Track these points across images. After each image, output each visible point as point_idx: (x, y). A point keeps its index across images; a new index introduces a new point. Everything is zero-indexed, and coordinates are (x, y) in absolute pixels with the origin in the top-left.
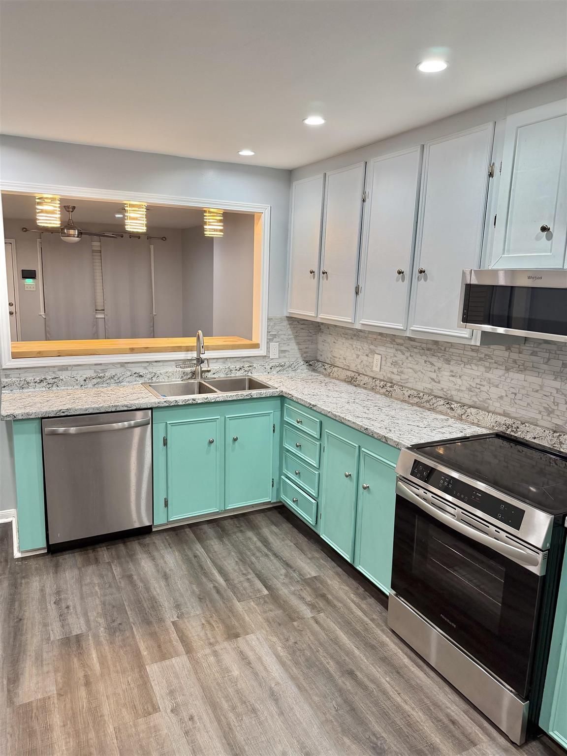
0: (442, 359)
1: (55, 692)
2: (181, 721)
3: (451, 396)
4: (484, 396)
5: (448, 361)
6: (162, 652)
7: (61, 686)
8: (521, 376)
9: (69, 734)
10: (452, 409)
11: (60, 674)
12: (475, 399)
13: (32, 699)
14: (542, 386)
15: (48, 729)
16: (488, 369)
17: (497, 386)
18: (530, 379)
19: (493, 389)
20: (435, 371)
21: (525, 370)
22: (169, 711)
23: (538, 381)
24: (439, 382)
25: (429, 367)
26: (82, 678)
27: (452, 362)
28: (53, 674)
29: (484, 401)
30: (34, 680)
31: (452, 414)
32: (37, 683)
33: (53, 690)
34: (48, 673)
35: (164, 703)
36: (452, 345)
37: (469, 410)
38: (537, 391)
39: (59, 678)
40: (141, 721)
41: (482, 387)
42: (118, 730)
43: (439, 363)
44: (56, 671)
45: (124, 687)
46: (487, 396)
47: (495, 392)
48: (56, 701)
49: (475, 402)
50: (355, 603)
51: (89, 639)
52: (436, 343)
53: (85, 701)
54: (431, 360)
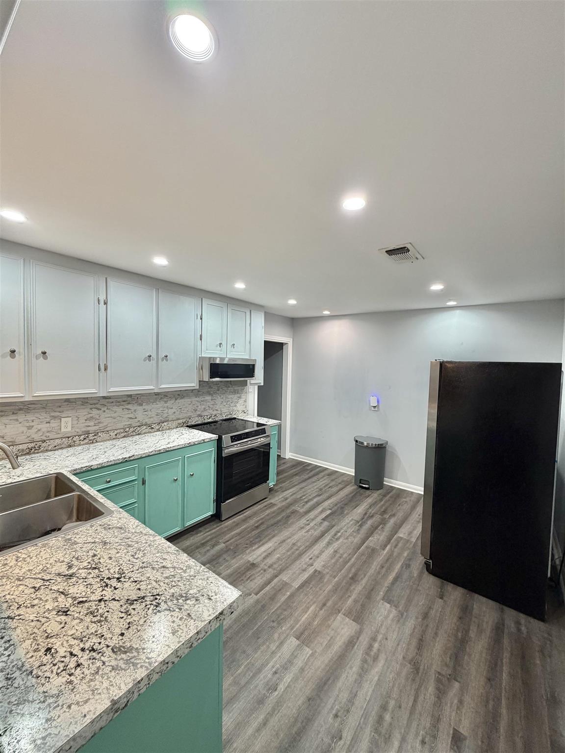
0: (136, 404)
1: (340, 614)
2: (314, 561)
3: (146, 422)
4: (165, 415)
5: (141, 405)
6: (283, 587)
7: (335, 615)
8: (183, 400)
9: (351, 592)
10: (153, 428)
11: (329, 622)
12: (161, 419)
13: (352, 621)
14: (191, 402)
15: (355, 601)
16: (166, 402)
17: (172, 408)
18: (186, 400)
19: (170, 410)
20: (132, 413)
21: (184, 397)
22: (313, 567)
23: (189, 400)
24: (136, 418)
25: (126, 412)
26: (323, 610)
27: (144, 404)
28: (332, 626)
29: (166, 417)
30: (343, 632)
31: (153, 430)
32: (342, 629)
33: (340, 617)
34: (333, 630)
35: (311, 570)
36: (142, 395)
37: (163, 425)
38: (190, 404)
39: (331, 621)
40: (324, 572)
41: (164, 412)
42: (335, 577)
43: (136, 407)
44: (329, 626)
45: (314, 589)
46: (167, 415)
47: (171, 411)
48: (343, 610)
49: (161, 420)
50: (205, 534)
51: (297, 629)
52: (130, 396)
53: (333, 598)
54: (127, 407)
